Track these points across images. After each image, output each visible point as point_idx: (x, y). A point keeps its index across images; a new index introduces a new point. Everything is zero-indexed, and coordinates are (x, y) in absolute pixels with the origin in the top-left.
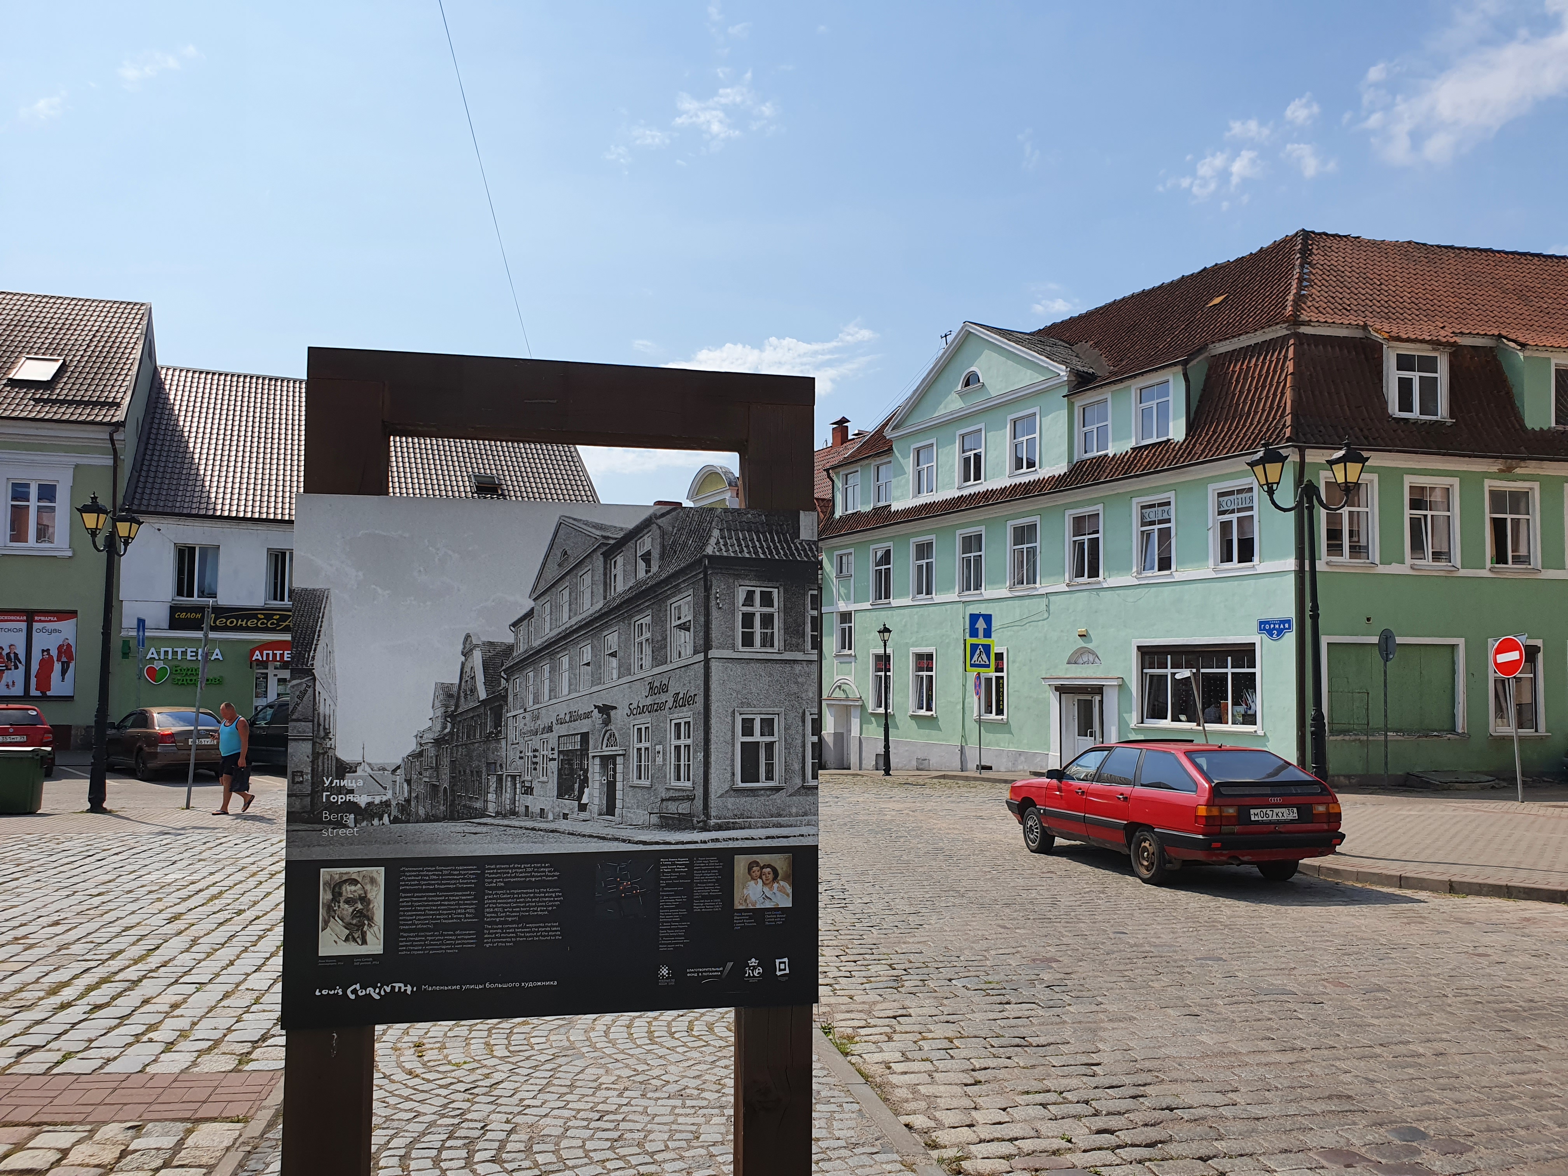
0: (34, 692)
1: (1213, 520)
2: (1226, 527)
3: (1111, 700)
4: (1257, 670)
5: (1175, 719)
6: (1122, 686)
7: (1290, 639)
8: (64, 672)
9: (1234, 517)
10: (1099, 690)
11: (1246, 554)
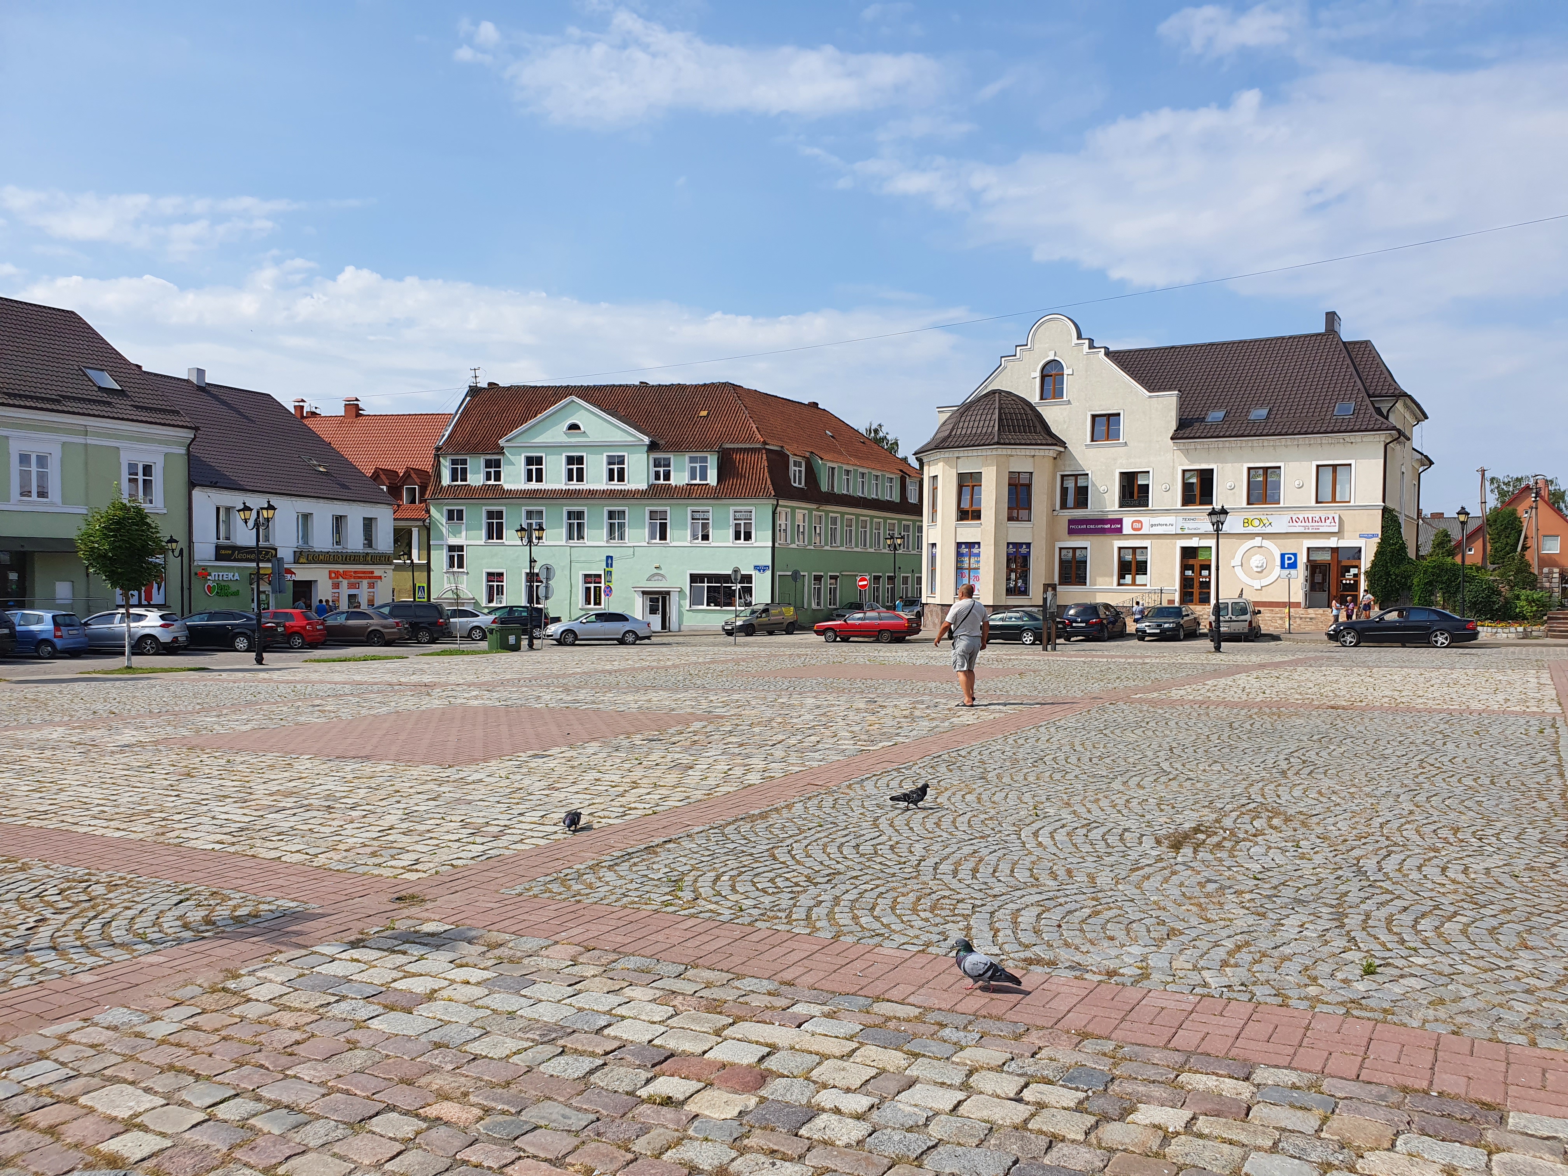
0: (144, 602)
1: (732, 522)
2: (737, 525)
3: (674, 598)
4: (753, 585)
5: (708, 605)
6: (681, 591)
7: (769, 573)
8: (159, 588)
9: (742, 522)
10: (668, 593)
11: (748, 537)
